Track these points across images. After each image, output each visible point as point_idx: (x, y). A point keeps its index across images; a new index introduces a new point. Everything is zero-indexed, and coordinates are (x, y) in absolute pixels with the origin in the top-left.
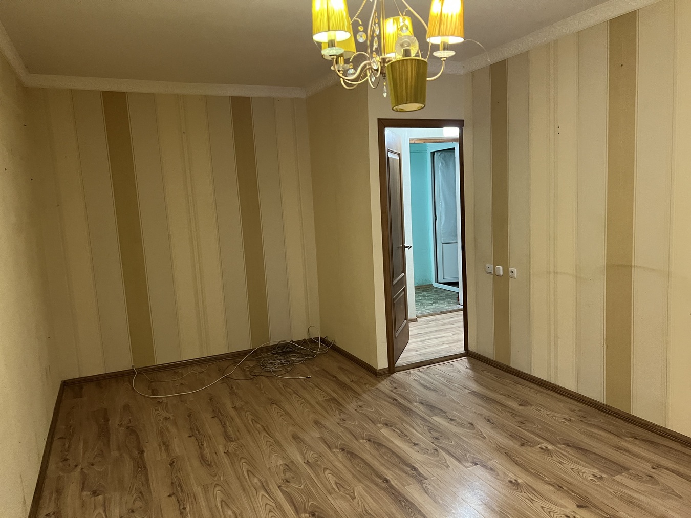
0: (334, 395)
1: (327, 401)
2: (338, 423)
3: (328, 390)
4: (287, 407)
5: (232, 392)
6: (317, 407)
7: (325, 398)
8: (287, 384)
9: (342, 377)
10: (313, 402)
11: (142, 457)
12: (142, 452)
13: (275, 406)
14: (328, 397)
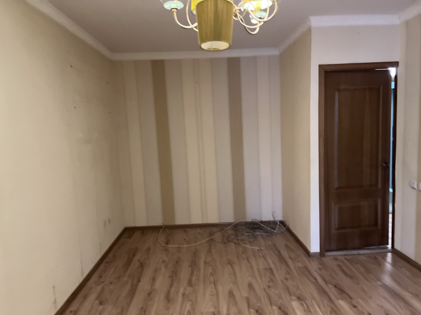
0: (272, 266)
1: (266, 269)
2: (264, 289)
3: (270, 261)
4: (237, 269)
5: (209, 251)
6: (256, 273)
7: (265, 267)
8: (245, 251)
9: (285, 253)
10: (255, 268)
11: (137, 285)
12: (139, 281)
13: (229, 266)
14: (267, 267)
